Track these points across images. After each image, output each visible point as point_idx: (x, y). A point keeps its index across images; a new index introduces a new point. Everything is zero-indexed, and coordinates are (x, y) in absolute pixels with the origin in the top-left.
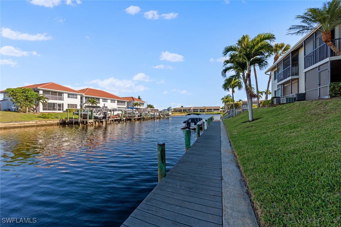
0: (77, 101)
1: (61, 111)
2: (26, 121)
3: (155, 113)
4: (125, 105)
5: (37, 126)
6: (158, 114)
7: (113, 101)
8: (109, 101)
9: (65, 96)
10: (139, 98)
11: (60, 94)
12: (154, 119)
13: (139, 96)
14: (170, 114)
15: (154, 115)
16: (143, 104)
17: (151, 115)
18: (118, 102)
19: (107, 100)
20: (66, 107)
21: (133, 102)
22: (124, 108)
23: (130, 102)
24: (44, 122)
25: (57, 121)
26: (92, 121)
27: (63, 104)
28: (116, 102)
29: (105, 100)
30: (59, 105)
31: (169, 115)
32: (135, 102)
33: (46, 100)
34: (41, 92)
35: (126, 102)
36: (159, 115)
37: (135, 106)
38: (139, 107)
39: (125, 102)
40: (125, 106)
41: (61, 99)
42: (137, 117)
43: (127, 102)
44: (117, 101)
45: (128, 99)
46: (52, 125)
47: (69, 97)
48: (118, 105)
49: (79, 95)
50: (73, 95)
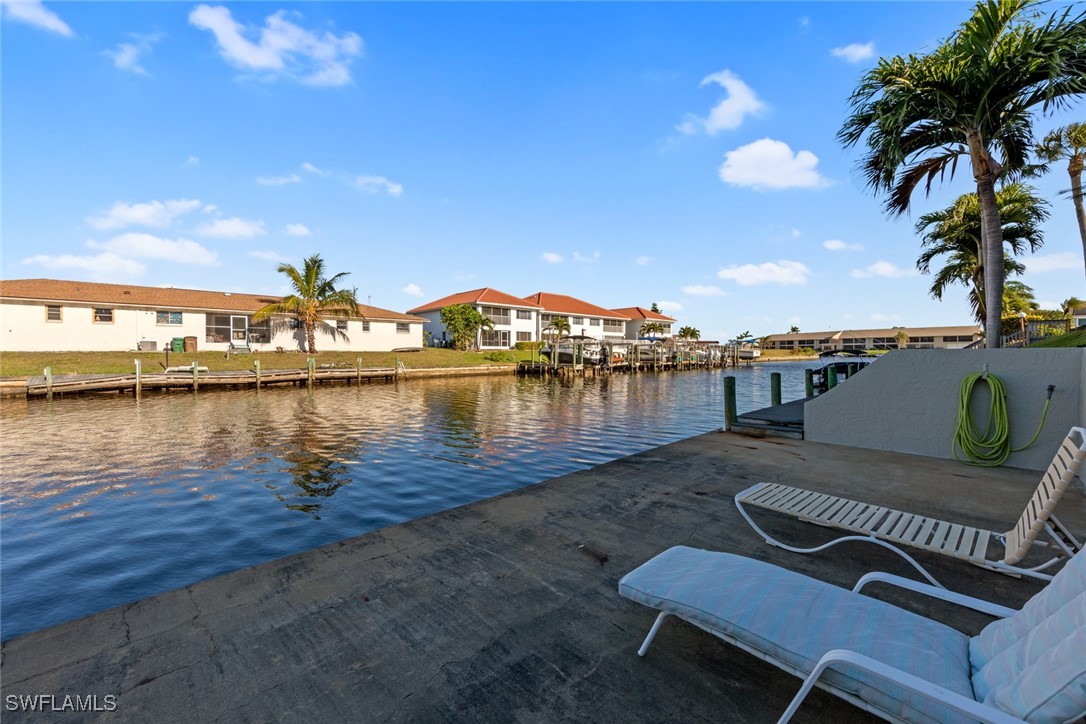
0: (530, 325)
1: (507, 348)
2: (477, 365)
3: (713, 352)
4: (620, 331)
5: (489, 375)
6: (719, 354)
7: (594, 322)
8: (587, 321)
9: (513, 313)
10: (655, 310)
11: (506, 311)
12: (708, 369)
13: (654, 305)
14: (755, 354)
15: (708, 357)
16: (669, 326)
17: (701, 356)
18: (606, 322)
19: (582, 318)
20: (514, 341)
21: (643, 321)
22: (619, 337)
23: (633, 321)
24: (495, 368)
25: (513, 367)
26: (580, 367)
27: (509, 332)
28: (601, 322)
29: (578, 320)
30: (505, 335)
31: (751, 358)
32: (649, 321)
33: (492, 325)
34: (480, 310)
35: (624, 323)
36: (723, 357)
37: (648, 331)
38: (658, 335)
39: (622, 321)
40: (622, 334)
41: (507, 322)
42: (663, 362)
43: (628, 323)
44: (605, 320)
45: (628, 316)
46: (505, 374)
47: (518, 317)
48: (604, 330)
49: (534, 310)
50: (524, 311)
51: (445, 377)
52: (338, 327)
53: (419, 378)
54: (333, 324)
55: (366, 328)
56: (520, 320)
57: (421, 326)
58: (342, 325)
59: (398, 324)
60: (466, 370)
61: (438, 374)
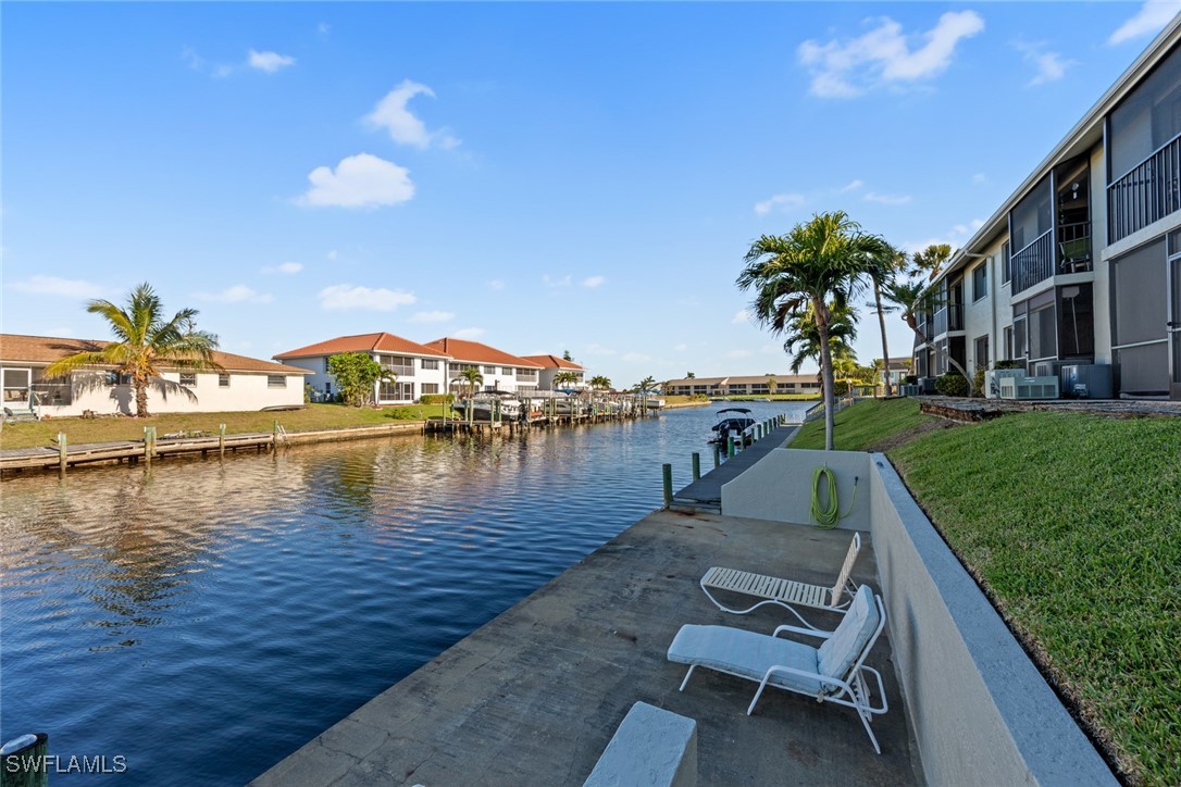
0: (438, 376)
1: (410, 402)
2: (377, 425)
3: (625, 404)
4: (534, 380)
5: (392, 435)
6: (630, 405)
7: (508, 370)
8: (499, 371)
9: (418, 363)
10: (567, 358)
11: (409, 360)
12: (620, 420)
13: (566, 352)
14: (661, 404)
15: (620, 408)
16: (582, 375)
17: (614, 407)
18: (519, 371)
19: (494, 367)
20: (418, 394)
21: (553, 370)
22: (534, 388)
23: (546, 370)
24: (400, 427)
25: (420, 425)
26: (498, 424)
27: (413, 384)
28: (514, 371)
29: (490, 369)
30: (407, 387)
31: (657, 408)
32: (563, 370)
33: (394, 377)
34: (377, 359)
35: (537, 373)
36: (633, 408)
37: (562, 381)
38: (572, 385)
39: (535, 370)
40: (536, 384)
41: (410, 373)
42: (579, 416)
43: (541, 371)
44: (518, 369)
45: (543, 364)
46: (411, 433)
47: (423, 367)
48: (518, 380)
49: (442, 360)
50: (431, 360)
51: (338, 441)
52: (182, 382)
53: (304, 444)
54: (175, 377)
55: (224, 383)
56: (425, 370)
57: (302, 379)
58: (189, 379)
59: (270, 377)
60: (364, 431)
61: (328, 437)
